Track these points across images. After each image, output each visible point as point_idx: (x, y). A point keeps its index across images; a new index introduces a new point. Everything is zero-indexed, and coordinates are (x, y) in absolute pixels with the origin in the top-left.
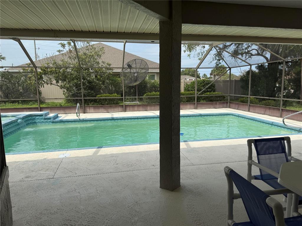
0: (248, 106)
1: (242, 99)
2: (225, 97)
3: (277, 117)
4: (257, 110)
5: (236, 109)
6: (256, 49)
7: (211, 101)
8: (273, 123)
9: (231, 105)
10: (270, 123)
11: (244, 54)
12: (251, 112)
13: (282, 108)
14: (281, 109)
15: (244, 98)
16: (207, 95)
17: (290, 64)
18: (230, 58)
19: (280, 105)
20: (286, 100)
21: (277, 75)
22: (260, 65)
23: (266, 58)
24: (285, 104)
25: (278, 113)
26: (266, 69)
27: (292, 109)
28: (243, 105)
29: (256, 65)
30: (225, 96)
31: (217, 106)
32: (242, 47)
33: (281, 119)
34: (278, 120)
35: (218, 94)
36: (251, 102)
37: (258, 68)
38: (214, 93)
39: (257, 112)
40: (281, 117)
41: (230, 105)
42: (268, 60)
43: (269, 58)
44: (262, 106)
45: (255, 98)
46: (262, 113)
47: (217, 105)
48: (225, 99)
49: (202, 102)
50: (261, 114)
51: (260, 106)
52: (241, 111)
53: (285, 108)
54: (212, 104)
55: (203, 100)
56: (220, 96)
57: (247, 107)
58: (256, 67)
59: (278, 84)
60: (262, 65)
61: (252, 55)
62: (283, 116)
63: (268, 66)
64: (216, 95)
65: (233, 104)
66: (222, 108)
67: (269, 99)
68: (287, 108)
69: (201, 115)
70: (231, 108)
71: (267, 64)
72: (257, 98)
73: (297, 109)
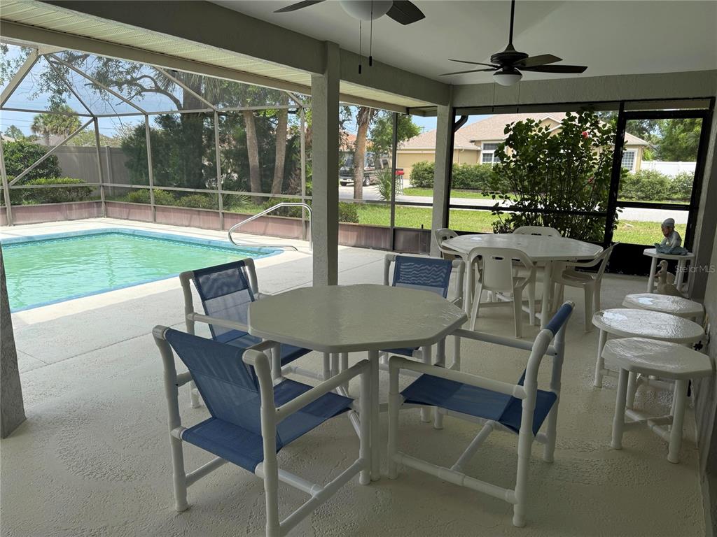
0: (151, 210)
1: (135, 194)
2: (92, 191)
3: (215, 229)
4: (174, 217)
5: (125, 219)
6: (152, 75)
7: (55, 200)
8: (210, 242)
9: (110, 209)
10: (204, 243)
11: (123, 84)
12: (161, 223)
13: (223, 211)
14: (221, 214)
15: (140, 192)
16: (40, 186)
17: (223, 119)
18: (90, 90)
19: (218, 204)
20: (229, 195)
21: (203, 142)
22: (164, 115)
23: (176, 101)
24: (228, 201)
25: (217, 222)
26: (179, 125)
27: (240, 211)
28: (139, 208)
29: (156, 116)
30: (91, 189)
31: (74, 213)
32: (117, 67)
33: (225, 234)
34: (220, 236)
35: (72, 182)
36: (157, 201)
37: (160, 123)
38: (59, 180)
39: (172, 222)
40: (223, 229)
41: (106, 210)
42: (180, 105)
43: (182, 102)
44: (182, 208)
45: (164, 190)
46: (184, 223)
47: (74, 211)
48: (91, 196)
49: (25, 204)
50: (182, 226)
51: (177, 209)
52: (137, 222)
53: (228, 209)
54: (59, 209)
55: (27, 198)
56: (77, 188)
57: (150, 213)
58: (156, 119)
59: (208, 160)
60: (168, 115)
61: (144, 90)
62: (228, 228)
63: (182, 118)
64: (65, 185)
65: (115, 207)
66: (88, 218)
67: (195, 193)
68: (232, 211)
69: (31, 241)
70: (111, 217)
71: (179, 115)
72: (169, 191)
73: (248, 212)
